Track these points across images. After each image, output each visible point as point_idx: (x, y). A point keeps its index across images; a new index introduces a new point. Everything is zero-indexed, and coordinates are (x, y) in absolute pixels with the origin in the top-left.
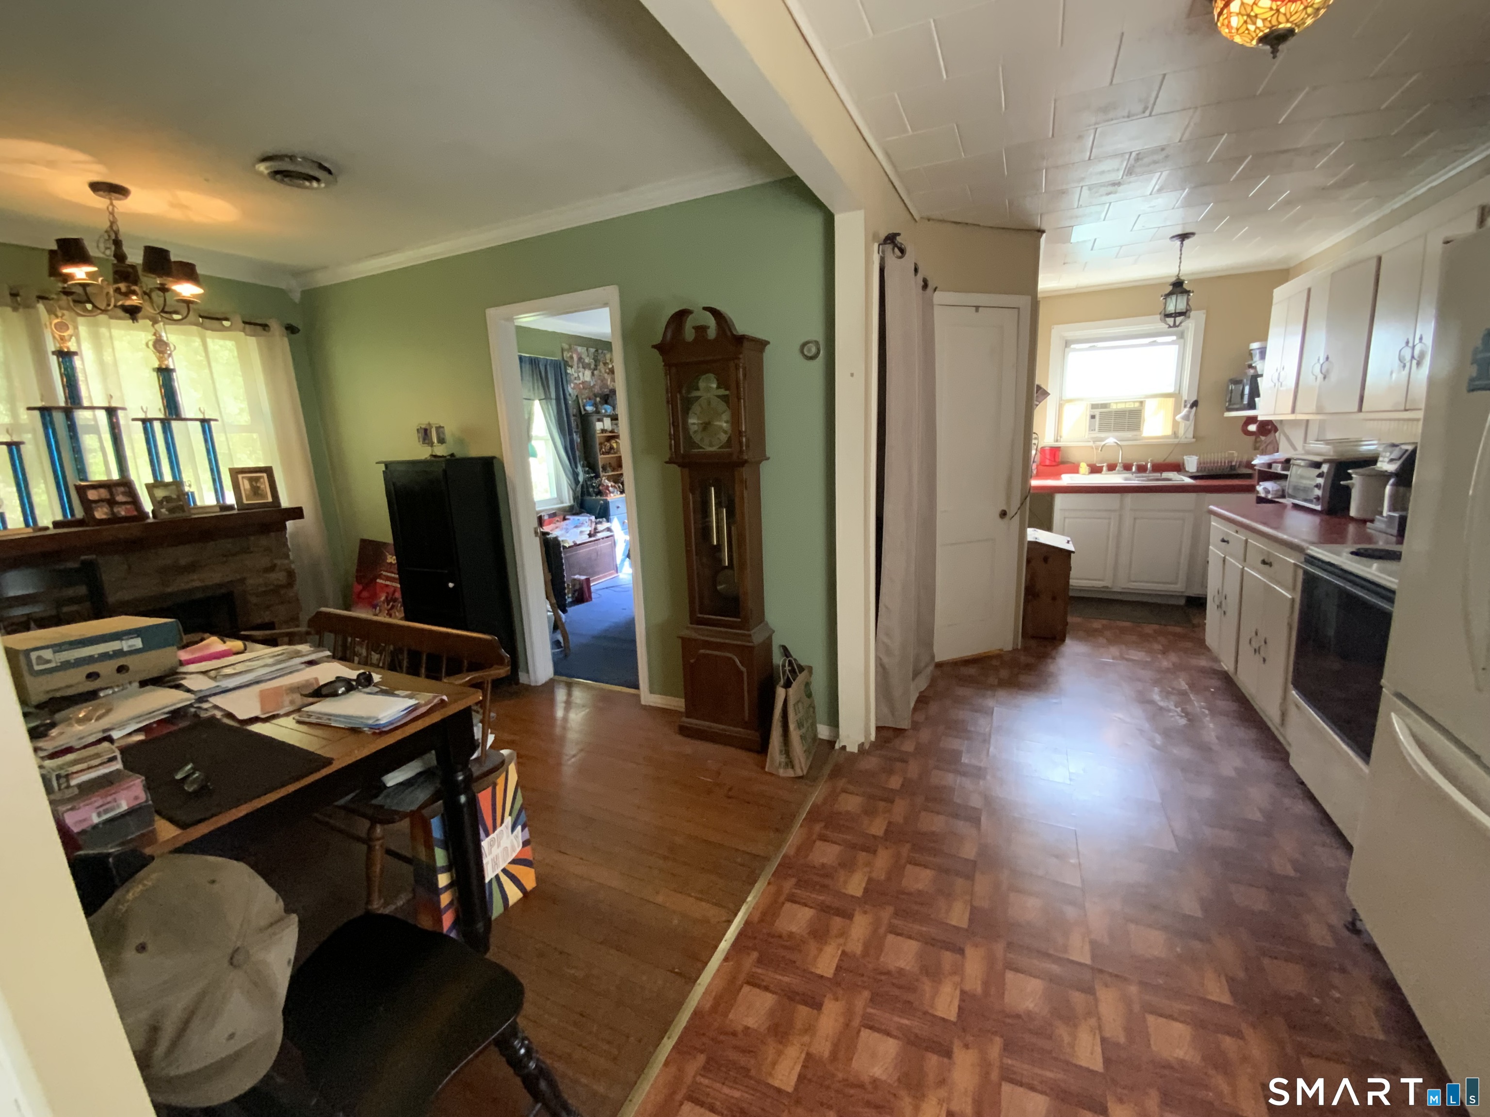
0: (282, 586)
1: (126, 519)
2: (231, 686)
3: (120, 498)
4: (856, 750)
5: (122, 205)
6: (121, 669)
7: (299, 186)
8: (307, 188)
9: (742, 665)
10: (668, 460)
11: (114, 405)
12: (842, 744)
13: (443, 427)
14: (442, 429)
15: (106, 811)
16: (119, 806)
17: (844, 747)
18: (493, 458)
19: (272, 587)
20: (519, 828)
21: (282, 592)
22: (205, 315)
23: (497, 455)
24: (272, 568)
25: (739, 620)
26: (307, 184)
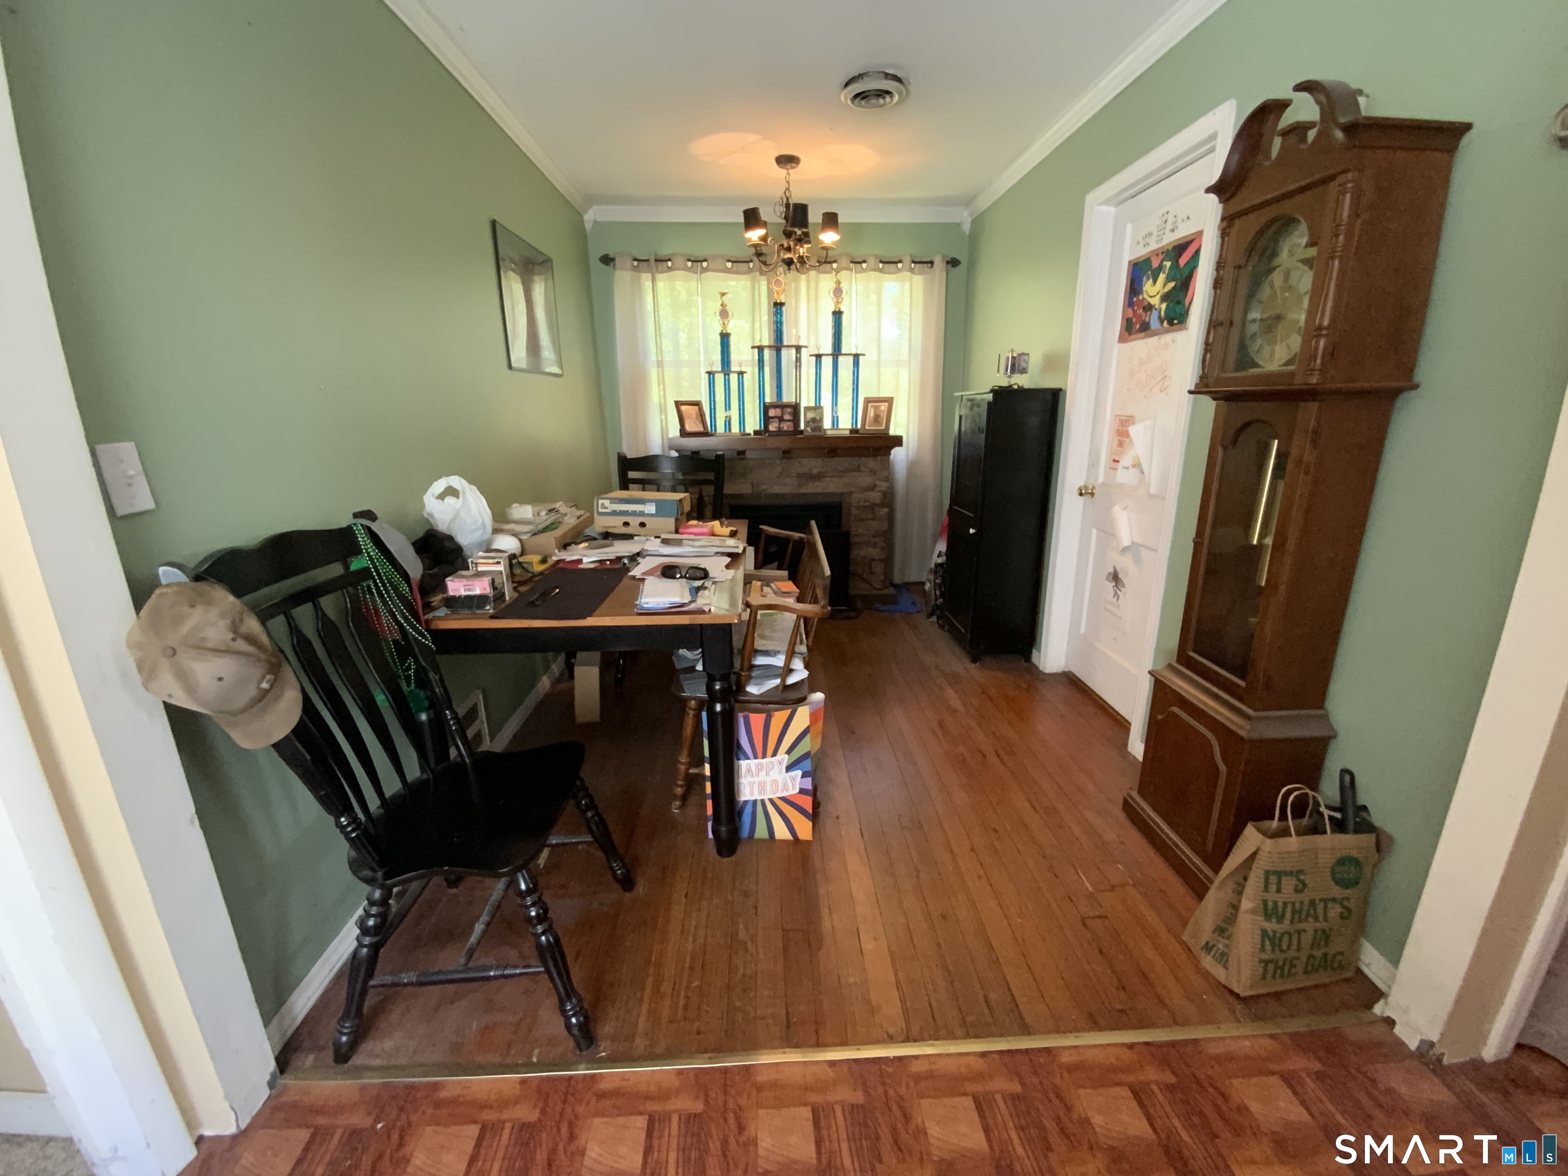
0: (876, 505)
1: (786, 433)
2: (665, 553)
3: (787, 417)
4: (1413, 1045)
5: (795, 174)
6: (643, 525)
7: (873, 106)
8: (882, 106)
9: (1223, 760)
10: (1192, 388)
11: (801, 344)
12: (1389, 1013)
13: (1028, 354)
14: (1026, 357)
15: (469, 590)
16: (475, 590)
17: (1391, 1022)
18: (1060, 390)
19: (868, 504)
20: (799, 773)
21: (876, 509)
22: (887, 260)
23: (1063, 388)
24: (873, 488)
25: (1243, 684)
26: (881, 101)
